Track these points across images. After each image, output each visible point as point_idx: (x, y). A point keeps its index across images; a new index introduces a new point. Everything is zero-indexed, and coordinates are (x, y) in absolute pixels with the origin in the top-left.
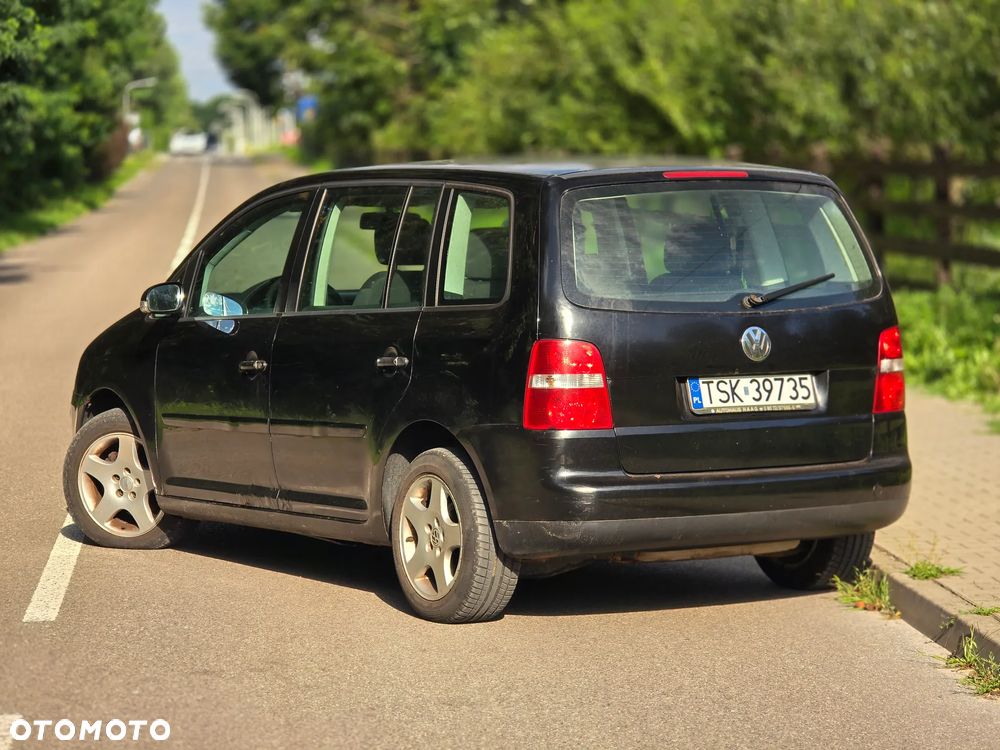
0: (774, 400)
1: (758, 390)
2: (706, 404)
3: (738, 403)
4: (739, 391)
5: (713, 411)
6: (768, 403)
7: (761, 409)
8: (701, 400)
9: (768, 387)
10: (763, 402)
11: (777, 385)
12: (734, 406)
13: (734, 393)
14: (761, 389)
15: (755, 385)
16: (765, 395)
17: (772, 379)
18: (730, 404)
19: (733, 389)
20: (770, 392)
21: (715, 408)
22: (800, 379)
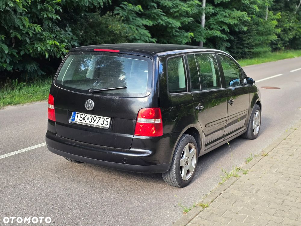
0: (95, 123)
1: (91, 119)
2: (75, 120)
3: (84, 122)
4: (86, 118)
5: (76, 123)
7: (90, 125)
8: (75, 119)
9: (95, 118)
10: (92, 123)
11: (98, 119)
12: (83, 122)
13: (84, 119)
14: (93, 119)
15: (91, 117)
16: (93, 121)
17: (97, 116)
18: (82, 121)
19: (84, 117)
20: (95, 121)
21: (77, 122)
22: (106, 119)
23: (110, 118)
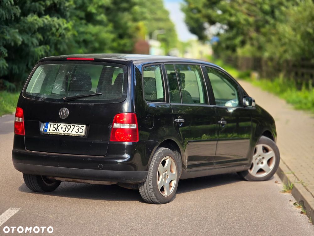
0: (69, 132)
1: (65, 128)
2: (48, 131)
3: (58, 131)
4: (59, 128)
5: (49, 133)
6: (67, 133)
7: (64, 134)
8: (47, 129)
9: (69, 127)
11: (72, 127)
13: (57, 128)
14: (67, 128)
15: (65, 126)
16: (67, 130)
17: (71, 125)
18: (55, 131)
19: (57, 127)
20: (69, 129)
21: (50, 132)
22: (81, 126)
23: (85, 126)
